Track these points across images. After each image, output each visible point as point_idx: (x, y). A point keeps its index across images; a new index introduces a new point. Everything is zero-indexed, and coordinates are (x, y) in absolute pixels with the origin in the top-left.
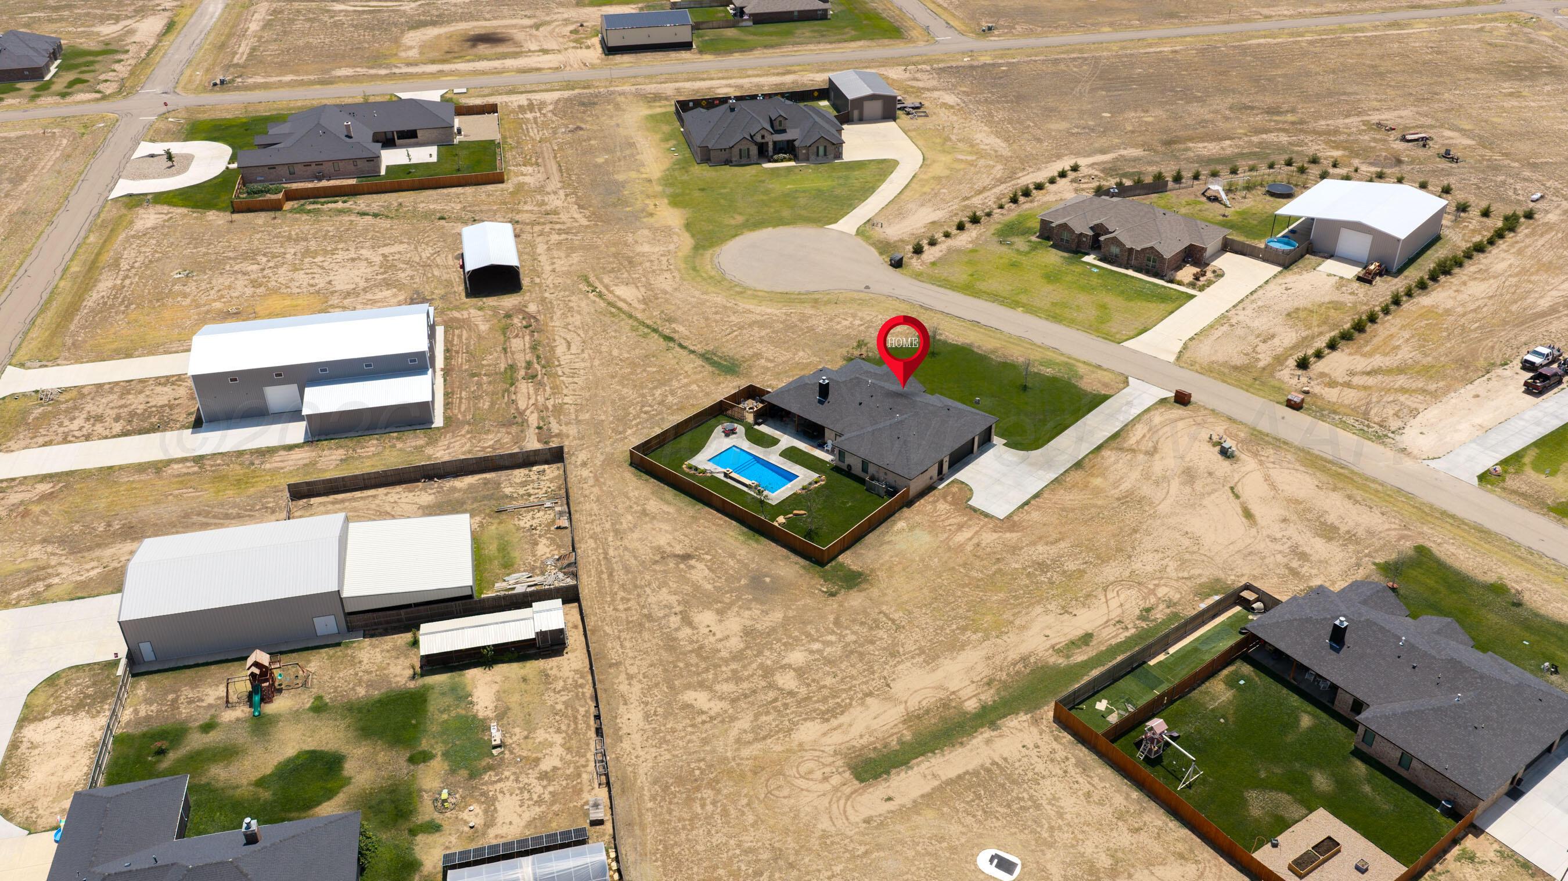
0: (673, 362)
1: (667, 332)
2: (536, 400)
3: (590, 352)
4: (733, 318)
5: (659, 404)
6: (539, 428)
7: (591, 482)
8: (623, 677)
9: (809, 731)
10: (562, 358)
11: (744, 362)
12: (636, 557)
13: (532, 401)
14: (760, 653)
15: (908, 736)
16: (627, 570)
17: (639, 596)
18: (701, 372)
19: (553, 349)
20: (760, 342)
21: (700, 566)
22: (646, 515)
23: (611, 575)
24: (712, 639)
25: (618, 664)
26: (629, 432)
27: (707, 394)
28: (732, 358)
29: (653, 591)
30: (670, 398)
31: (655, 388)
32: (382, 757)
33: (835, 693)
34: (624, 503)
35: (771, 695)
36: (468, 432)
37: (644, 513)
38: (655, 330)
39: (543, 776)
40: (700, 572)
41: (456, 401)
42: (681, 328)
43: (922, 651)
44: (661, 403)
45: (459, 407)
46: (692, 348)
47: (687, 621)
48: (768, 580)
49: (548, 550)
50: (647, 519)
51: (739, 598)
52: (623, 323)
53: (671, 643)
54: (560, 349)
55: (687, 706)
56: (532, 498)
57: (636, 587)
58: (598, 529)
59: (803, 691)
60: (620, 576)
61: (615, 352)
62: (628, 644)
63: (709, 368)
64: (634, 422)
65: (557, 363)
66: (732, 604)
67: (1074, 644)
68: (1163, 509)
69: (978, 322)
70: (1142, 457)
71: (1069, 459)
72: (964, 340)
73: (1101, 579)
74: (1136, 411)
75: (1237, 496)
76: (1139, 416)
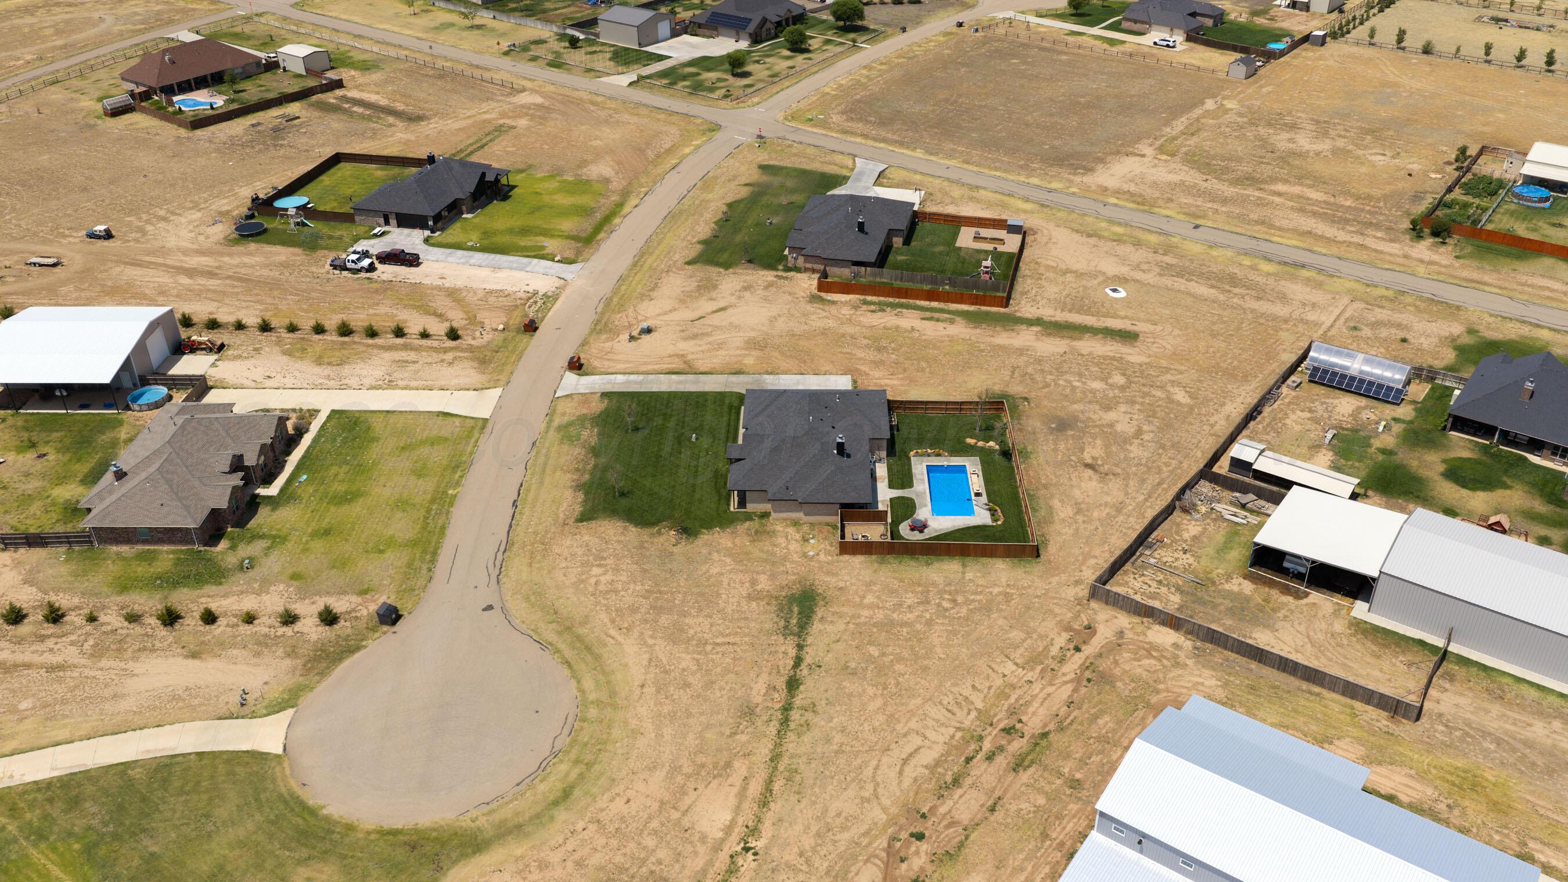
0: (839, 646)
1: (780, 695)
2: (1042, 689)
3: (899, 726)
4: (686, 664)
5: (928, 602)
6: (1078, 650)
7: (1091, 561)
8: (1216, 428)
9: (1136, 359)
10: (943, 739)
11: (777, 597)
12: (1127, 485)
13: (1050, 689)
14: (1115, 397)
15: (1087, 335)
16: (1143, 481)
17: (1154, 462)
18: (834, 613)
19: (936, 765)
20: (721, 611)
21: (1087, 456)
22: (1079, 509)
24: (1135, 417)
25: (1212, 434)
26: (997, 590)
28: (781, 610)
29: (1140, 459)
30: (910, 601)
31: (904, 624)
32: (1415, 464)
33: (1099, 364)
34: (1085, 528)
35: (1136, 379)
38: (787, 709)
39: (1312, 411)
40: (1093, 452)
42: (759, 687)
43: (1021, 355)
44: (925, 602)
46: (793, 651)
47: (1138, 433)
48: (1053, 426)
49: (1189, 527)
50: (1083, 506)
51: (1088, 427)
52: (801, 750)
53: (1164, 428)
54: (928, 757)
55: (1194, 398)
56: (1160, 578)
58: (1132, 519)
59: (1115, 372)
60: (1153, 481)
61: (875, 704)
62: (1195, 441)
63: (820, 613)
64: (979, 597)
66: (1096, 426)
67: (938, 320)
68: (752, 334)
69: (515, 501)
70: (690, 357)
71: (734, 378)
72: (568, 494)
73: (864, 330)
74: (620, 376)
75: (700, 318)
76: (625, 373)
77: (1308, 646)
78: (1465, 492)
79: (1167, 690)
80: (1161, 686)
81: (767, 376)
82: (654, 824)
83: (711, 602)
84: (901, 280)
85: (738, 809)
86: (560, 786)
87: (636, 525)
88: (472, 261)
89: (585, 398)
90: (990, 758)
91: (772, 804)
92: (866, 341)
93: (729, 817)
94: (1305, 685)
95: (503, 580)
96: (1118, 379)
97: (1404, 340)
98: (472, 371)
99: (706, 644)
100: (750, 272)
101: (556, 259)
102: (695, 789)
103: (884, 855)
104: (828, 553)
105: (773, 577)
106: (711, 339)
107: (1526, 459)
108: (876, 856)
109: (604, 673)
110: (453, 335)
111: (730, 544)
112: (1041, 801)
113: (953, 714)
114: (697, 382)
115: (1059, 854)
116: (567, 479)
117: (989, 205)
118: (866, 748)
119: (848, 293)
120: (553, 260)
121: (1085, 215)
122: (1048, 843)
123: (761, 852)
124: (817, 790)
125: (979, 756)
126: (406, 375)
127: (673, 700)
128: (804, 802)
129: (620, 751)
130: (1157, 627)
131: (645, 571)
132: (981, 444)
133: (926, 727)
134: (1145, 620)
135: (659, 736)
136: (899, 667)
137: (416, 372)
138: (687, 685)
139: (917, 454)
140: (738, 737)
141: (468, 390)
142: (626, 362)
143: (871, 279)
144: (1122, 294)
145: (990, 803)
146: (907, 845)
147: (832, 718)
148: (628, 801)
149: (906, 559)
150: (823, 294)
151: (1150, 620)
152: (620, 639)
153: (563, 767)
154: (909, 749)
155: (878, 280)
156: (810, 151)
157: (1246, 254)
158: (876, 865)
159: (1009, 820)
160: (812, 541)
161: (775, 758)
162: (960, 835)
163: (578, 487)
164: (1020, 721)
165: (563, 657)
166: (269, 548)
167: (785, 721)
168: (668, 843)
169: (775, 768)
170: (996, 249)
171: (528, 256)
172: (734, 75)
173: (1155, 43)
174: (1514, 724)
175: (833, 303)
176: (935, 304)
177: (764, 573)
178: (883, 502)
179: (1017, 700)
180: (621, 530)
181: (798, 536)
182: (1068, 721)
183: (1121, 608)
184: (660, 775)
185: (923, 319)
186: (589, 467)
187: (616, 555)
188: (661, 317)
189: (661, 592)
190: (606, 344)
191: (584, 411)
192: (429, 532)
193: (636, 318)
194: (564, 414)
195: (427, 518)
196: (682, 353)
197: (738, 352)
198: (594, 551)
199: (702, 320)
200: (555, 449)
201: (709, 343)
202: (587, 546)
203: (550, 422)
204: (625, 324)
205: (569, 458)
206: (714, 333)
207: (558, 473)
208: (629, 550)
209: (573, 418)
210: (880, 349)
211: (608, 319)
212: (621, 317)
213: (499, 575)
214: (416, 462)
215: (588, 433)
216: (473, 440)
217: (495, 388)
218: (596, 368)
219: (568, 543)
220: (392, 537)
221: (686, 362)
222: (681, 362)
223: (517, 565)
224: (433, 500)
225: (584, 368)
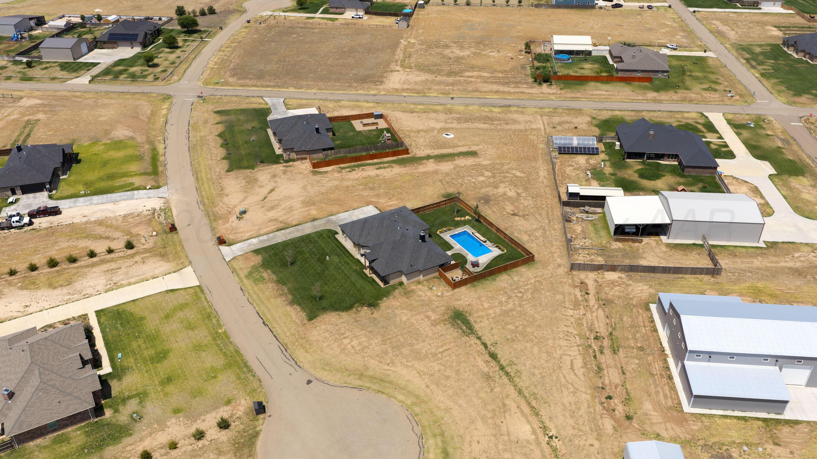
0: (495, 331)
1: (493, 363)
2: (592, 316)
3: (555, 355)
4: (437, 367)
5: (511, 297)
6: (588, 294)
7: (556, 255)
8: (545, 183)
9: (486, 163)
10: (577, 353)
11: (446, 320)
12: (536, 218)
13: (595, 314)
14: (494, 182)
15: (456, 158)
16: (540, 214)
17: (536, 205)
18: (478, 317)
19: (585, 365)
20: (427, 336)
21: (509, 211)
22: (529, 234)
23: (548, 214)
24: (510, 188)
25: (547, 186)
26: (532, 281)
27: (479, 298)
28: (453, 325)
29: (530, 205)
30: (504, 299)
31: (511, 310)
32: (626, 176)
33: (473, 169)
34: (539, 242)
35: (495, 172)
36: (632, 299)
37: (530, 236)
38: (502, 368)
39: (572, 166)
40: (509, 208)
41: (647, 324)
42: (481, 364)
43: (437, 174)
44: (510, 297)
45: (643, 318)
46: (478, 342)
47: (519, 195)
48: (482, 202)
49: (576, 227)
50: (529, 233)
51: (496, 198)
52: (527, 384)
53: (526, 189)
54: (579, 362)
55: (525, 173)
56: (587, 252)
57: (537, 208)
58: (553, 232)
59: (483, 171)
60: (544, 213)
61: (536, 350)
62: (542, 191)
63: (471, 319)
64: (529, 287)
65: (580, 348)
66: (499, 197)
67: (384, 168)
68: (301, 199)
69: (264, 323)
70: (281, 219)
71: (316, 223)
72: (289, 308)
73: (355, 182)
74: (253, 240)
75: (265, 198)
76: (254, 238)
77: (661, 260)
78: (652, 182)
79: (634, 297)
80: (631, 296)
81: (331, 217)
82: (501, 447)
83: (418, 334)
84: (350, 153)
85: (529, 422)
86: (439, 451)
87: (343, 311)
88: (95, 202)
89: (245, 256)
90: (602, 352)
91: (540, 413)
92: (361, 187)
93: (530, 427)
94: (676, 276)
95: (301, 365)
96: (487, 174)
97: (576, 128)
98: (161, 262)
99: (436, 354)
100: (267, 167)
101: (148, 188)
102: (502, 422)
103: (605, 412)
104: (447, 291)
105: (434, 311)
106: (282, 207)
107: (659, 163)
108: (603, 414)
109: (402, 389)
110: (130, 246)
111: (399, 304)
112: (637, 361)
113: (570, 340)
114: (298, 231)
115: (665, 379)
116: (280, 301)
117: (353, 108)
118: (551, 371)
119: (329, 166)
120: (146, 189)
121: (400, 103)
122: (656, 377)
123: (558, 436)
124: (551, 398)
125: (597, 354)
126: (122, 277)
127: (449, 387)
128: (552, 405)
129: (450, 421)
130: (606, 273)
131: (371, 332)
132: (463, 219)
133: (565, 351)
134: (599, 271)
135: (460, 406)
136: (528, 330)
137: (127, 273)
138: (448, 377)
139: (441, 232)
140: (495, 390)
141: (170, 273)
142: (248, 231)
143: (334, 156)
144: (452, 136)
145: (620, 371)
146: (609, 404)
147: (525, 364)
148: (478, 442)
149: (483, 281)
150: (317, 169)
151: (602, 271)
152: (393, 369)
153: (431, 441)
154: (569, 363)
155: (338, 156)
156: (234, 99)
157: (483, 106)
158: (606, 417)
159: (634, 375)
160: (434, 288)
161: (520, 392)
162: (623, 390)
163: (291, 303)
164: (597, 332)
165: (375, 390)
166: (141, 402)
167: (507, 374)
168: (516, 452)
169: (525, 397)
170: (377, 128)
171: (128, 191)
172: (150, 66)
173: (353, 17)
174: (748, 264)
175: (326, 172)
176: (375, 161)
177: (428, 311)
179: (587, 324)
180: (338, 317)
181: (426, 288)
182: (613, 324)
183: (586, 270)
184: (479, 424)
185: (377, 169)
186: (286, 291)
187: (348, 330)
188: (243, 203)
189: (389, 339)
190: (227, 225)
191: (252, 264)
192: (231, 356)
193: (229, 207)
194: (241, 269)
195: (221, 350)
196: (274, 218)
197: (303, 209)
198: (334, 332)
199: (267, 198)
200: (256, 288)
201: (283, 209)
202: (328, 331)
203: (238, 275)
204: (226, 212)
205: (269, 290)
206: (280, 203)
207: (272, 300)
208: (352, 325)
209: (249, 270)
210: (372, 189)
211: (212, 212)
212: (219, 209)
213: (296, 363)
214: (182, 322)
215: (266, 274)
216: (203, 299)
217: (185, 267)
218: (234, 239)
219: (316, 333)
220: (212, 367)
221: (281, 222)
222: (279, 223)
223: (300, 355)
224: (214, 339)
225: (227, 241)
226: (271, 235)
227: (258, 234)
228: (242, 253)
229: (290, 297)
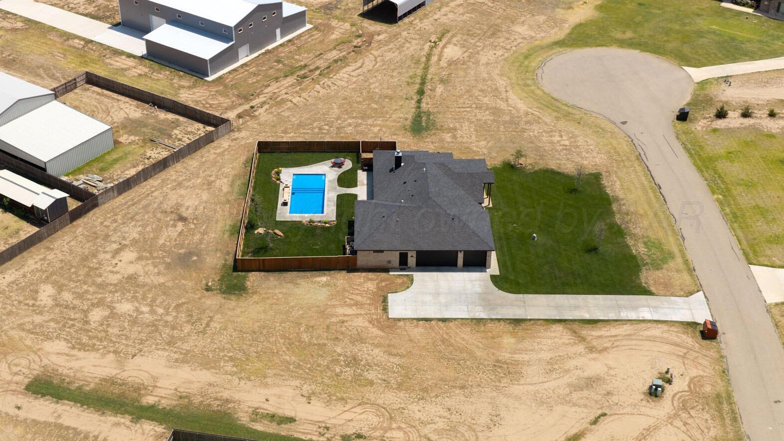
0: (396, 108)
1: (428, 88)
2: (280, 91)
3: (362, 78)
4: (486, 99)
6: (252, 107)
10: (339, 75)
12: (161, 203)
13: (277, 91)
16: (145, 207)
17: (124, 223)
18: (399, 122)
19: (345, 67)
20: (472, 123)
21: (179, 229)
22: (209, 185)
23: (133, 204)
24: (109, 268)
28: (434, 123)
29: (135, 225)
30: (350, 128)
31: (354, 118)
34: (212, 172)
36: (216, 91)
37: (211, 183)
38: (423, 83)
40: (172, 232)
41: (242, 71)
45: (237, 75)
46: (423, 105)
47: (118, 252)
48: (195, 259)
50: (205, 187)
51: (162, 258)
52: (413, 69)
53: (89, 257)
54: (348, 69)
57: (132, 218)
58: (174, 178)
60: (136, 208)
61: (374, 86)
62: (73, 243)
63: (408, 122)
65: (331, 76)
66: (153, 258)
67: (272, 417)
68: (516, 389)
69: (660, 188)
70: (581, 348)
71: (519, 313)
72: (620, 194)
73: (372, 397)
74: (648, 316)
75: (595, 422)
76: (644, 321)
79: (211, 91)
81: (483, 315)
85: (443, 52)
87: (552, 170)
89: (669, 290)
90: (317, 68)
91: (427, 54)
93: (446, 49)
95: (627, 139)
102: (465, 58)
106: (567, 379)
114: (558, 307)
123: (430, 42)
131: (532, 142)
139: (331, 222)
146: (364, 44)
154: (358, 71)
159: (315, 51)
161: (428, 68)
162: (339, 46)
164: (298, 79)
165: (560, 101)
167: (425, 78)
178: (363, 185)
180: (562, 167)
182: (272, 80)
185: (292, 420)
186: (617, 216)
187: (557, 151)
188: (651, 422)
189: (516, 132)
190: (694, 372)
191: (659, 273)
192: (708, 168)
193: (685, 424)
194: (678, 271)
195: (720, 177)
196: (594, 355)
197: (526, 357)
198: (575, 154)
199: (592, 417)
200: (661, 234)
201: (567, 371)
202: (582, 158)
203: (686, 262)
204: (693, 413)
205: (641, 225)
206: (567, 390)
207: (641, 212)
208: (550, 154)
209: (665, 266)
210: (353, 361)
211: (724, 425)
212: (709, 429)
213: (632, 141)
214: (774, 219)
215: (639, 249)
216: (744, 242)
217: (777, 304)
218: (684, 333)
219: (597, 160)
220: (732, 161)
221: (583, 339)
222: (589, 338)
223: (625, 147)
224: (728, 190)
225: (698, 334)
226: (612, 316)
227: (636, 326)
228: (672, 298)
229: (615, 207)
